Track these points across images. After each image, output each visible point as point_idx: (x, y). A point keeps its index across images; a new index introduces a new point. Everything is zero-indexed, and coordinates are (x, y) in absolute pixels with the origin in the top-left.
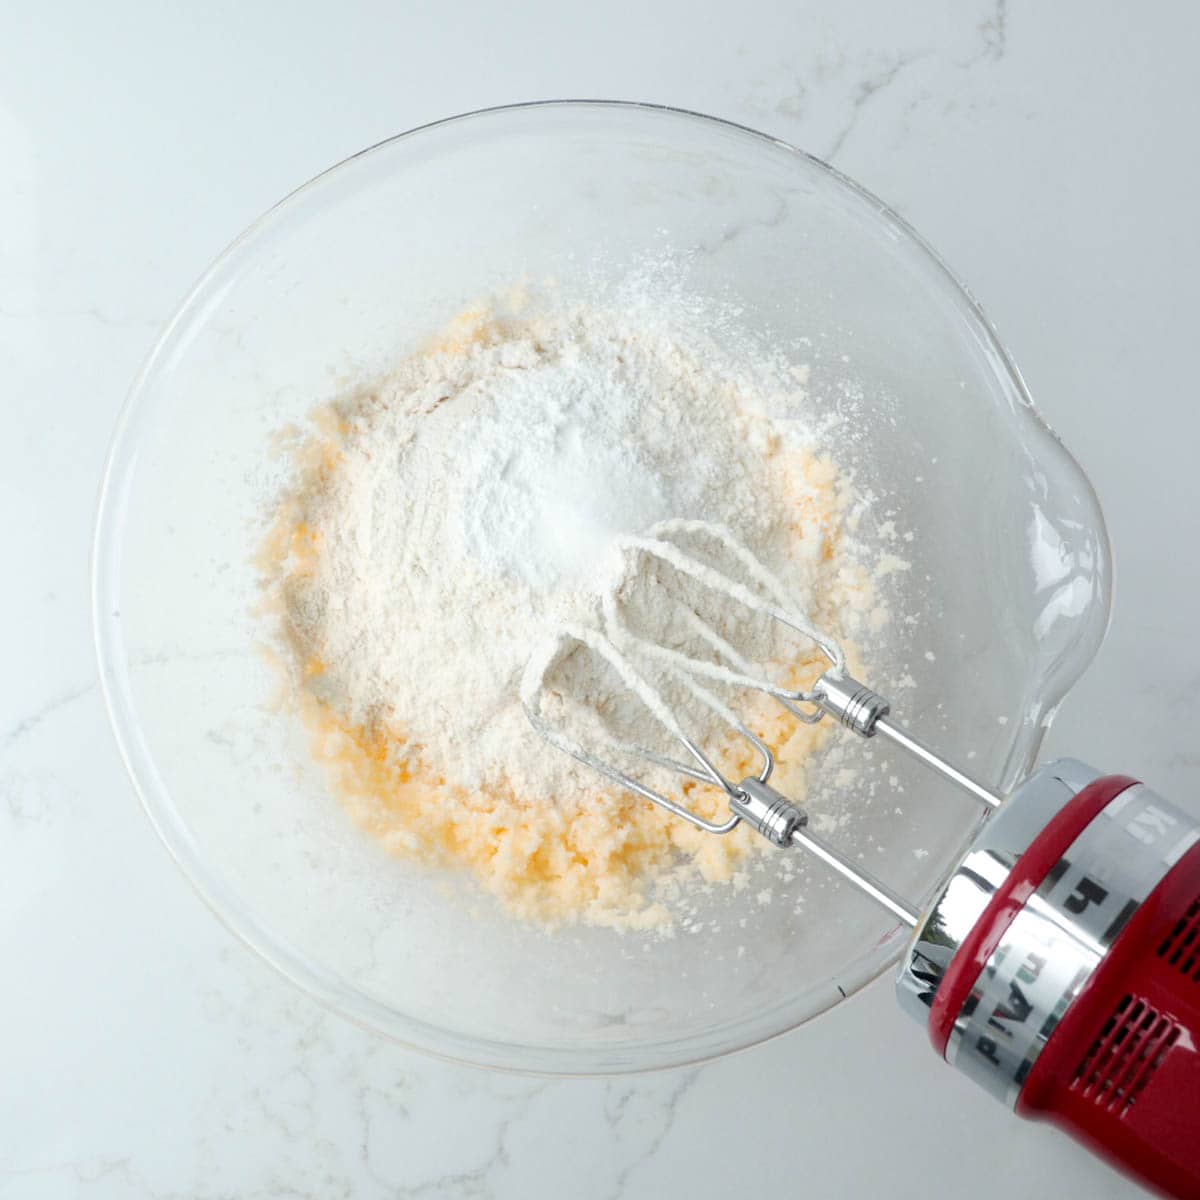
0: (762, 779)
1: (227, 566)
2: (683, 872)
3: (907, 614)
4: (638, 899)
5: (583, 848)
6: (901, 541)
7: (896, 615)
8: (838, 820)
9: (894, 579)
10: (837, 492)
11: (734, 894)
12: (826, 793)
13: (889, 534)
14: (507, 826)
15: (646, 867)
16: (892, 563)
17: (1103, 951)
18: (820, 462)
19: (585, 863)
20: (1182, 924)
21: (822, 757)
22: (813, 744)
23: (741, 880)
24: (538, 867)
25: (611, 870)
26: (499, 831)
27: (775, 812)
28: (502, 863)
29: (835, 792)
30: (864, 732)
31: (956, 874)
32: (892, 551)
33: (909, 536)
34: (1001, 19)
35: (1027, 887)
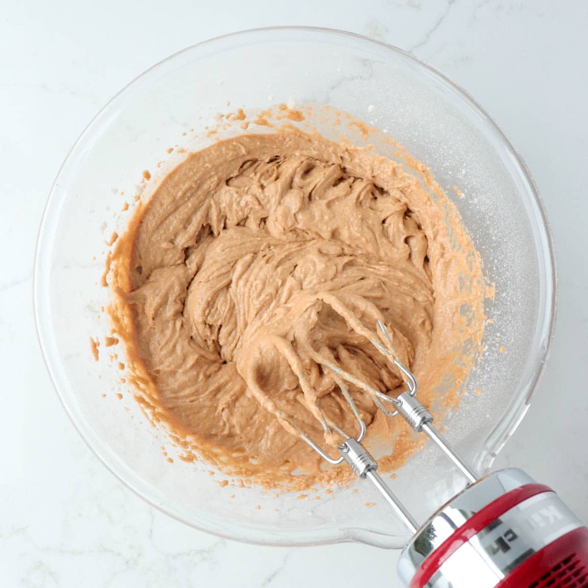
0: (358, 441)
17: (501, 576)
20: (548, 574)
27: (361, 459)
30: (416, 429)
31: (439, 515)
35: (473, 531)
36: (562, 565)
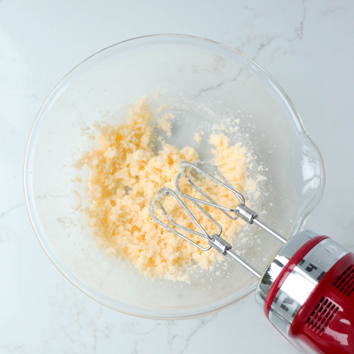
0: (219, 235)
1: (65, 166)
2: (195, 267)
3: (265, 193)
4: (181, 273)
5: (165, 257)
6: (265, 171)
7: (262, 193)
8: (241, 252)
9: (262, 183)
10: (247, 157)
11: (209, 272)
12: (238, 245)
13: (261, 169)
14: (143, 249)
15: (184, 265)
16: (261, 178)
17: (316, 283)
18: (242, 148)
19: (166, 262)
20: (341, 277)
21: (238, 235)
22: (236, 231)
23: (211, 269)
24: (151, 262)
25: (173, 265)
26: (141, 251)
27: (222, 244)
28: (141, 260)
29: (241, 245)
30: (250, 223)
32: (262, 174)
33: (267, 170)
34: (302, 28)
35: (294, 265)
36: (347, 271)
